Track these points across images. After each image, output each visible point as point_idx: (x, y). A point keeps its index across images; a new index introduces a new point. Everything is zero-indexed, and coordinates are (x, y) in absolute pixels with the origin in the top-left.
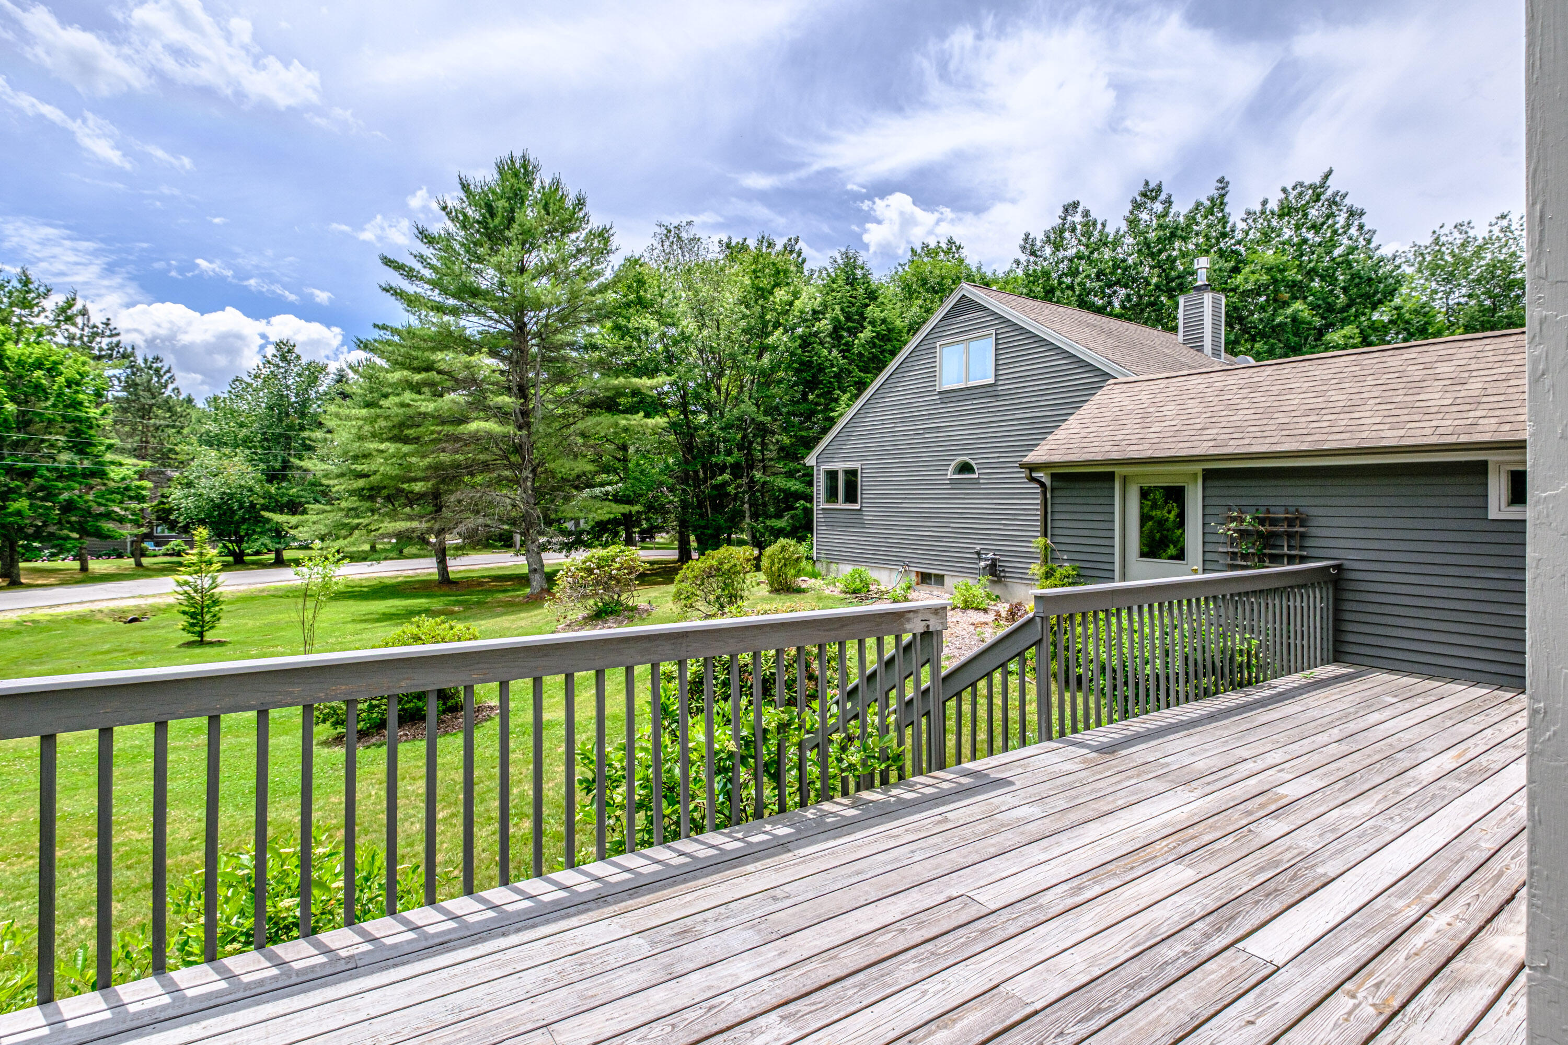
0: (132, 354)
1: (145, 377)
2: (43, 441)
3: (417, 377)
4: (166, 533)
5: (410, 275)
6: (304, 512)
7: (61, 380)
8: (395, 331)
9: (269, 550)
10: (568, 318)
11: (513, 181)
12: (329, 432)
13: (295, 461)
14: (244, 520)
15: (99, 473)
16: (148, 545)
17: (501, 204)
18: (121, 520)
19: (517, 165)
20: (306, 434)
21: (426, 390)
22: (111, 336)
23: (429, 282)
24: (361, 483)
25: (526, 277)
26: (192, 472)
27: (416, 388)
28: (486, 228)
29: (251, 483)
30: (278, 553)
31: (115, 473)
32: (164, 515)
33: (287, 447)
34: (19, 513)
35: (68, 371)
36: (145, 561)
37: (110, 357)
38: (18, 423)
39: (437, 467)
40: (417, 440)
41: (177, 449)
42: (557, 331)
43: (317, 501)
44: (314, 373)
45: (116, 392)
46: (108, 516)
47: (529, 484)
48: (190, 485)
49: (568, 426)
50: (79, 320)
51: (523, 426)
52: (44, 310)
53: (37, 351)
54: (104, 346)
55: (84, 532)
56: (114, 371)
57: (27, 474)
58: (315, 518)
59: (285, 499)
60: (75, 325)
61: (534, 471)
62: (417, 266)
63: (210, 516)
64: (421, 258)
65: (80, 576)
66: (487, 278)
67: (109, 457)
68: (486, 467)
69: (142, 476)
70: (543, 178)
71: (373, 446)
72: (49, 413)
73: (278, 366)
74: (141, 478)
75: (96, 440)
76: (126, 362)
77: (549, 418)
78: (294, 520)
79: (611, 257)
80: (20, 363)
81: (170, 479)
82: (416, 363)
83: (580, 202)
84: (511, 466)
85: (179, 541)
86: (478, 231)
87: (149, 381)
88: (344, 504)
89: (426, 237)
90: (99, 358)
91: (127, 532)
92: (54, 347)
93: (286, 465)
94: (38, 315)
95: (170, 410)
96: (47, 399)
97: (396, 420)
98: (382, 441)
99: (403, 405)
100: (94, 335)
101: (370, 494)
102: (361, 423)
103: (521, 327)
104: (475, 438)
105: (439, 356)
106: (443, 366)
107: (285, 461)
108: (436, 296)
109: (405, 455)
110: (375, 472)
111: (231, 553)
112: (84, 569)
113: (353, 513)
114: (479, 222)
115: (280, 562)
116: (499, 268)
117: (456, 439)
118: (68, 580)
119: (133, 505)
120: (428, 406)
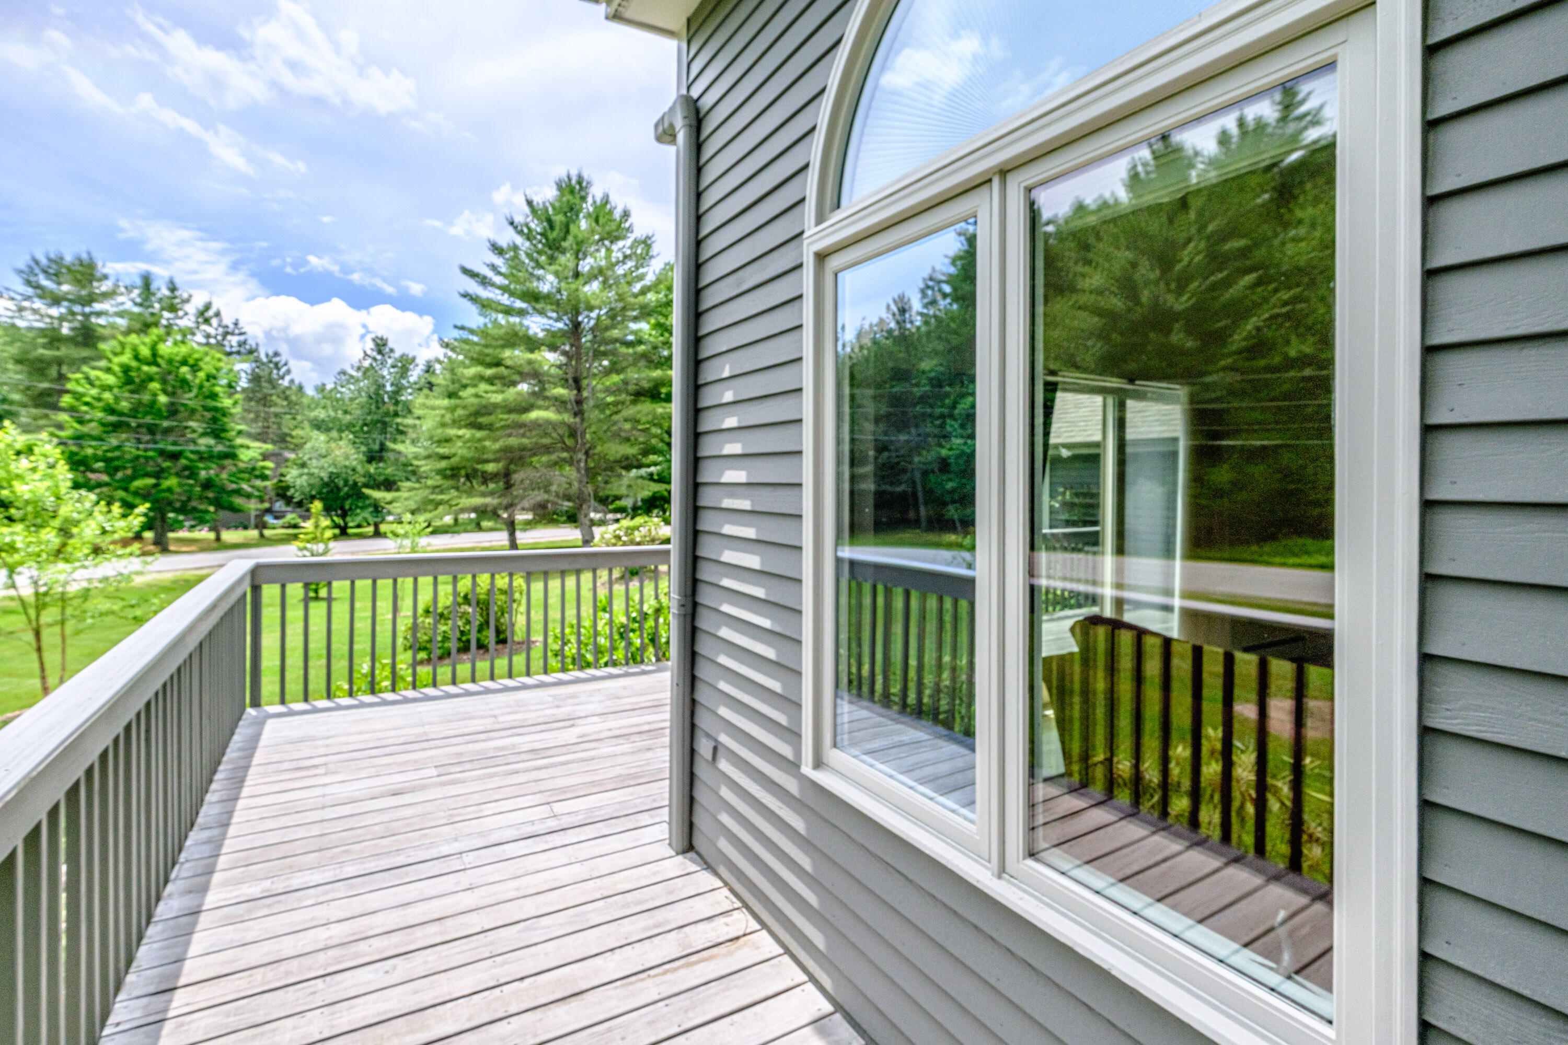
0: (256, 350)
1: (267, 371)
2: (186, 428)
3: (489, 372)
4: (284, 508)
5: (484, 282)
6: (398, 490)
7: (202, 375)
8: (472, 332)
9: (369, 524)
10: (616, 316)
11: (570, 197)
12: (419, 418)
13: (390, 445)
14: (348, 496)
15: (231, 456)
16: (269, 519)
17: (559, 219)
18: (249, 496)
19: (574, 182)
20: (399, 420)
21: (497, 381)
22: (241, 334)
23: (499, 287)
24: (443, 464)
25: (581, 280)
26: (304, 455)
27: (491, 381)
28: (547, 239)
29: (354, 463)
30: (376, 525)
31: (245, 456)
32: (283, 492)
33: (384, 431)
34: (169, 490)
35: (207, 367)
36: (267, 532)
37: (238, 353)
38: (168, 411)
39: (507, 450)
40: (489, 427)
41: (294, 433)
42: (607, 329)
43: (408, 479)
44: (405, 364)
45: (244, 383)
46: (238, 492)
47: (582, 465)
48: (303, 465)
49: (616, 413)
50: (214, 322)
51: (579, 413)
52: (186, 314)
53: (183, 350)
54: (234, 343)
55: (219, 505)
56: (243, 367)
57: (175, 456)
58: (406, 495)
59: (382, 478)
60: (210, 325)
61: (587, 453)
62: (490, 274)
63: (320, 493)
64: (493, 267)
65: (215, 545)
66: (547, 283)
67: (239, 441)
68: (547, 449)
69: (265, 457)
70: (596, 192)
71: (452, 432)
72: (191, 404)
73: (375, 359)
74: (264, 459)
75: (228, 427)
76: (252, 357)
77: (601, 406)
78: (389, 496)
79: (653, 262)
80: (170, 361)
81: (287, 460)
82: (488, 360)
83: (626, 214)
84: (567, 449)
85: (293, 515)
86: (540, 242)
87: (271, 373)
88: (430, 482)
89: (497, 249)
90: (229, 354)
91: (253, 506)
92: (195, 346)
93: (383, 448)
94: (181, 318)
95: (286, 398)
96: (190, 391)
97: (472, 409)
98: (460, 428)
99: (477, 396)
100: (226, 334)
101: (452, 474)
102: (443, 412)
103: (577, 325)
104: (536, 424)
105: (507, 353)
106: (509, 363)
107: (382, 445)
108: (505, 299)
109: (480, 440)
110: (454, 455)
111: (336, 526)
112: (218, 539)
113: (437, 490)
114: (541, 234)
115: (377, 534)
116: (556, 274)
117: (522, 425)
118: (204, 547)
119: (258, 483)
120: (497, 398)
